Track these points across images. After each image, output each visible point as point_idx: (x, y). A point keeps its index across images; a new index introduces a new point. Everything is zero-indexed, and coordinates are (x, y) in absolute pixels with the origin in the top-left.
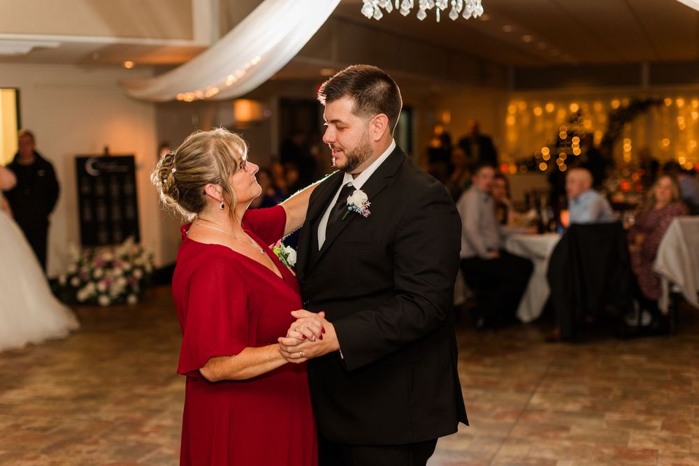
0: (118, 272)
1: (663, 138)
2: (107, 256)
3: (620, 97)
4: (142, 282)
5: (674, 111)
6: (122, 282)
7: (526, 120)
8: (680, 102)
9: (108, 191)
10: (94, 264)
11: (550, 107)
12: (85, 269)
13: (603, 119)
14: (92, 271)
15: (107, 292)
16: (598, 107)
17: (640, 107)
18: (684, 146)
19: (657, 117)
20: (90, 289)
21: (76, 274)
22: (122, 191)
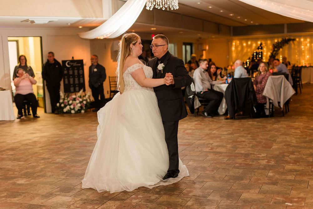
0: (78, 102)
1: (296, 55)
2: (74, 96)
3: (278, 38)
4: (86, 105)
5: (300, 43)
6: (79, 105)
7: (239, 49)
8: (302, 40)
9: (74, 73)
10: (69, 99)
11: (249, 43)
12: (66, 101)
13: (271, 47)
14: (69, 101)
15: (74, 109)
16: (269, 42)
17: (286, 42)
18: (304, 57)
19: (293, 46)
20: (68, 107)
21: (63, 103)
22: (78, 73)
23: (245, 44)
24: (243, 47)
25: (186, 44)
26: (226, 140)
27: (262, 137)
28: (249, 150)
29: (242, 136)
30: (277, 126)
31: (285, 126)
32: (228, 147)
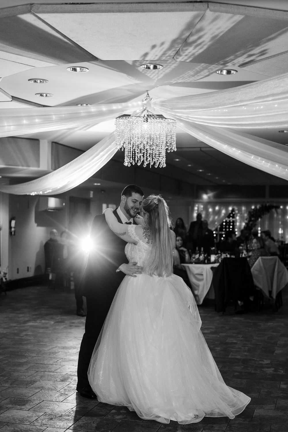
1: (279, 228)
5: (285, 212)
11: (217, 208)
13: (246, 215)
16: (244, 208)
17: (266, 209)
19: (275, 215)
23: (210, 210)
24: (208, 214)
26: (212, 341)
27: (257, 338)
28: (246, 355)
29: (231, 337)
30: (272, 324)
31: (282, 324)
32: (218, 350)
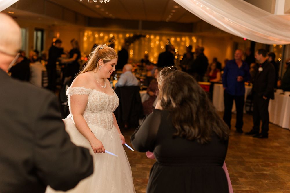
1: (145, 51)
3: (130, 33)
5: (150, 40)
7: (91, 39)
8: (152, 37)
11: (102, 35)
13: (122, 41)
16: (121, 36)
17: (137, 37)
18: (153, 54)
19: (143, 42)
23: (97, 36)
24: (94, 39)
25: (37, 30)
